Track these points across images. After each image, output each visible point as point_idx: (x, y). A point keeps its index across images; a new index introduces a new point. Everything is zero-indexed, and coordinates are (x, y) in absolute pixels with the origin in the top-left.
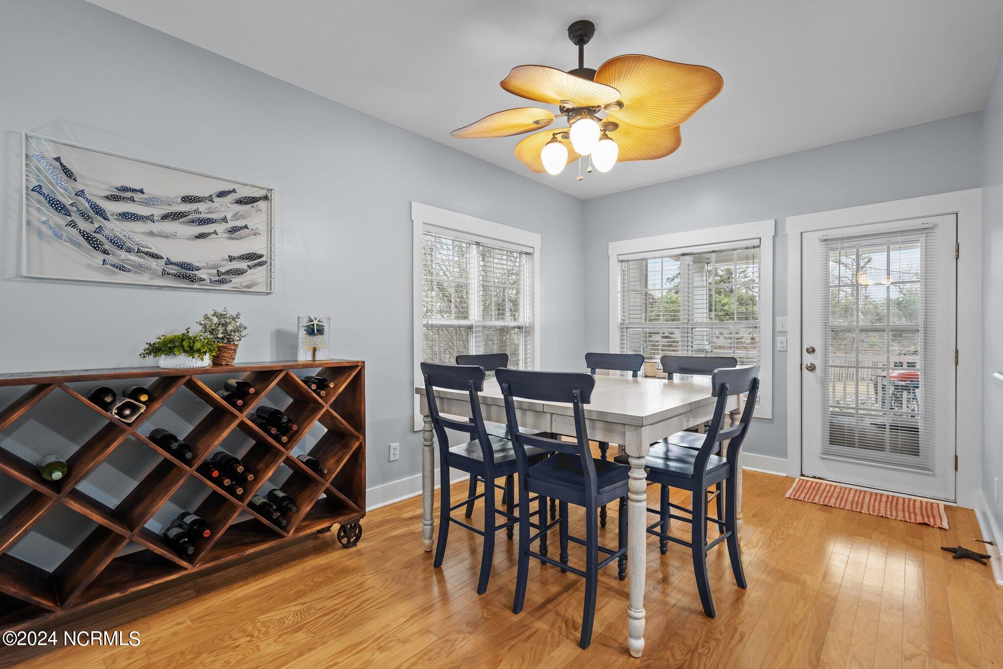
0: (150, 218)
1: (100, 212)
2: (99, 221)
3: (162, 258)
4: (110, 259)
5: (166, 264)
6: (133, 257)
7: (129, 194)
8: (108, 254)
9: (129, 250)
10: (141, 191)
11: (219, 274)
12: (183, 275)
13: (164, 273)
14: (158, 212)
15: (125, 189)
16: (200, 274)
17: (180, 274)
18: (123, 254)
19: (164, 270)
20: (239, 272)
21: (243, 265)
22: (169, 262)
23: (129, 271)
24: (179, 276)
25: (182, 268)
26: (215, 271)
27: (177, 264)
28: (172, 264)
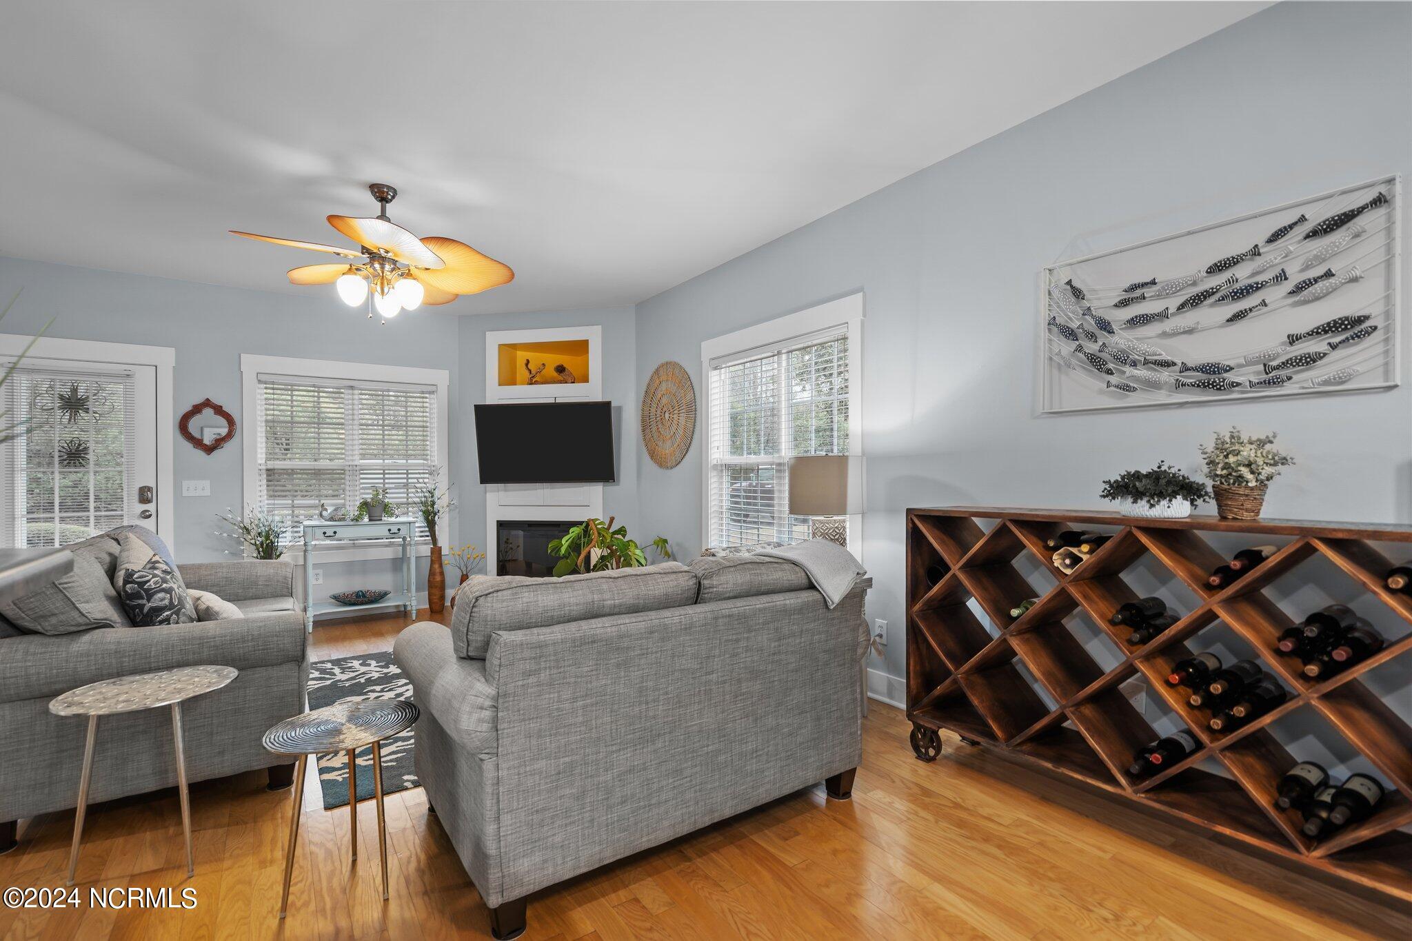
0: (1163, 315)
1: (1105, 326)
2: (1103, 337)
3: (1174, 364)
4: (1114, 379)
5: (1180, 372)
6: (1141, 372)
7: (1138, 293)
8: (1112, 374)
9: (1134, 364)
10: (1153, 283)
11: (1267, 369)
12: (1203, 384)
13: (1179, 385)
14: (1173, 303)
15: (1134, 288)
16: (1230, 377)
17: (1200, 381)
18: (1129, 370)
19: (1178, 380)
20: (1310, 360)
21: (1317, 346)
22: (1185, 368)
23: (1135, 389)
24: (1198, 386)
25: (1203, 372)
26: (1261, 367)
27: (1195, 369)
28: (1188, 369)
